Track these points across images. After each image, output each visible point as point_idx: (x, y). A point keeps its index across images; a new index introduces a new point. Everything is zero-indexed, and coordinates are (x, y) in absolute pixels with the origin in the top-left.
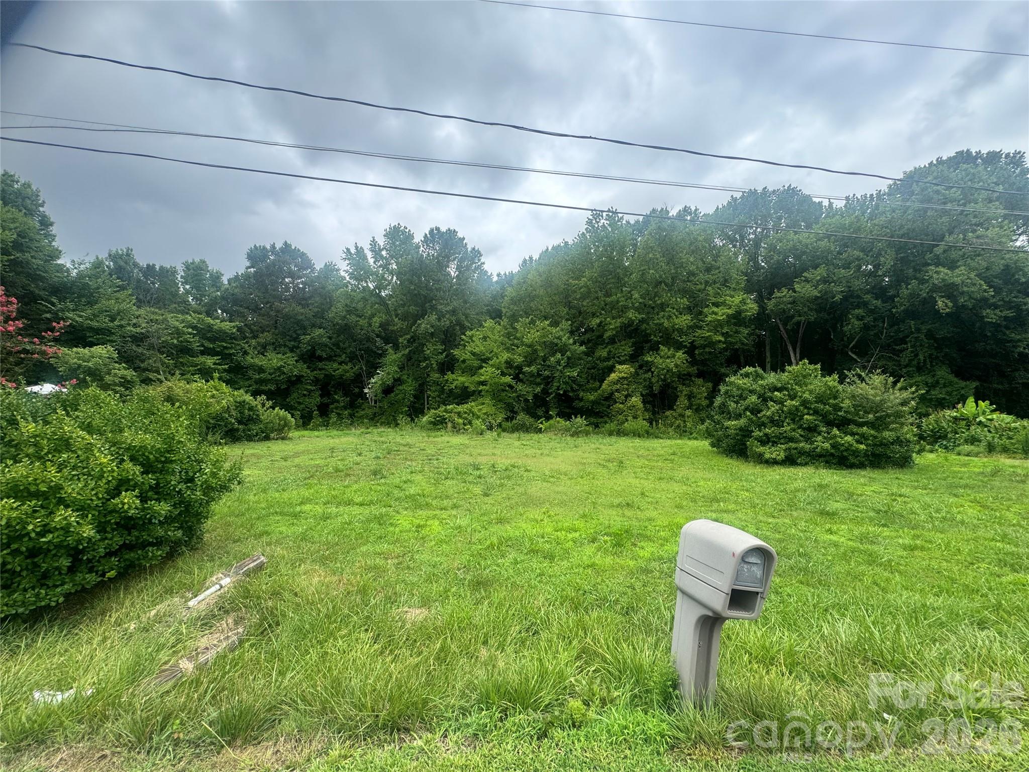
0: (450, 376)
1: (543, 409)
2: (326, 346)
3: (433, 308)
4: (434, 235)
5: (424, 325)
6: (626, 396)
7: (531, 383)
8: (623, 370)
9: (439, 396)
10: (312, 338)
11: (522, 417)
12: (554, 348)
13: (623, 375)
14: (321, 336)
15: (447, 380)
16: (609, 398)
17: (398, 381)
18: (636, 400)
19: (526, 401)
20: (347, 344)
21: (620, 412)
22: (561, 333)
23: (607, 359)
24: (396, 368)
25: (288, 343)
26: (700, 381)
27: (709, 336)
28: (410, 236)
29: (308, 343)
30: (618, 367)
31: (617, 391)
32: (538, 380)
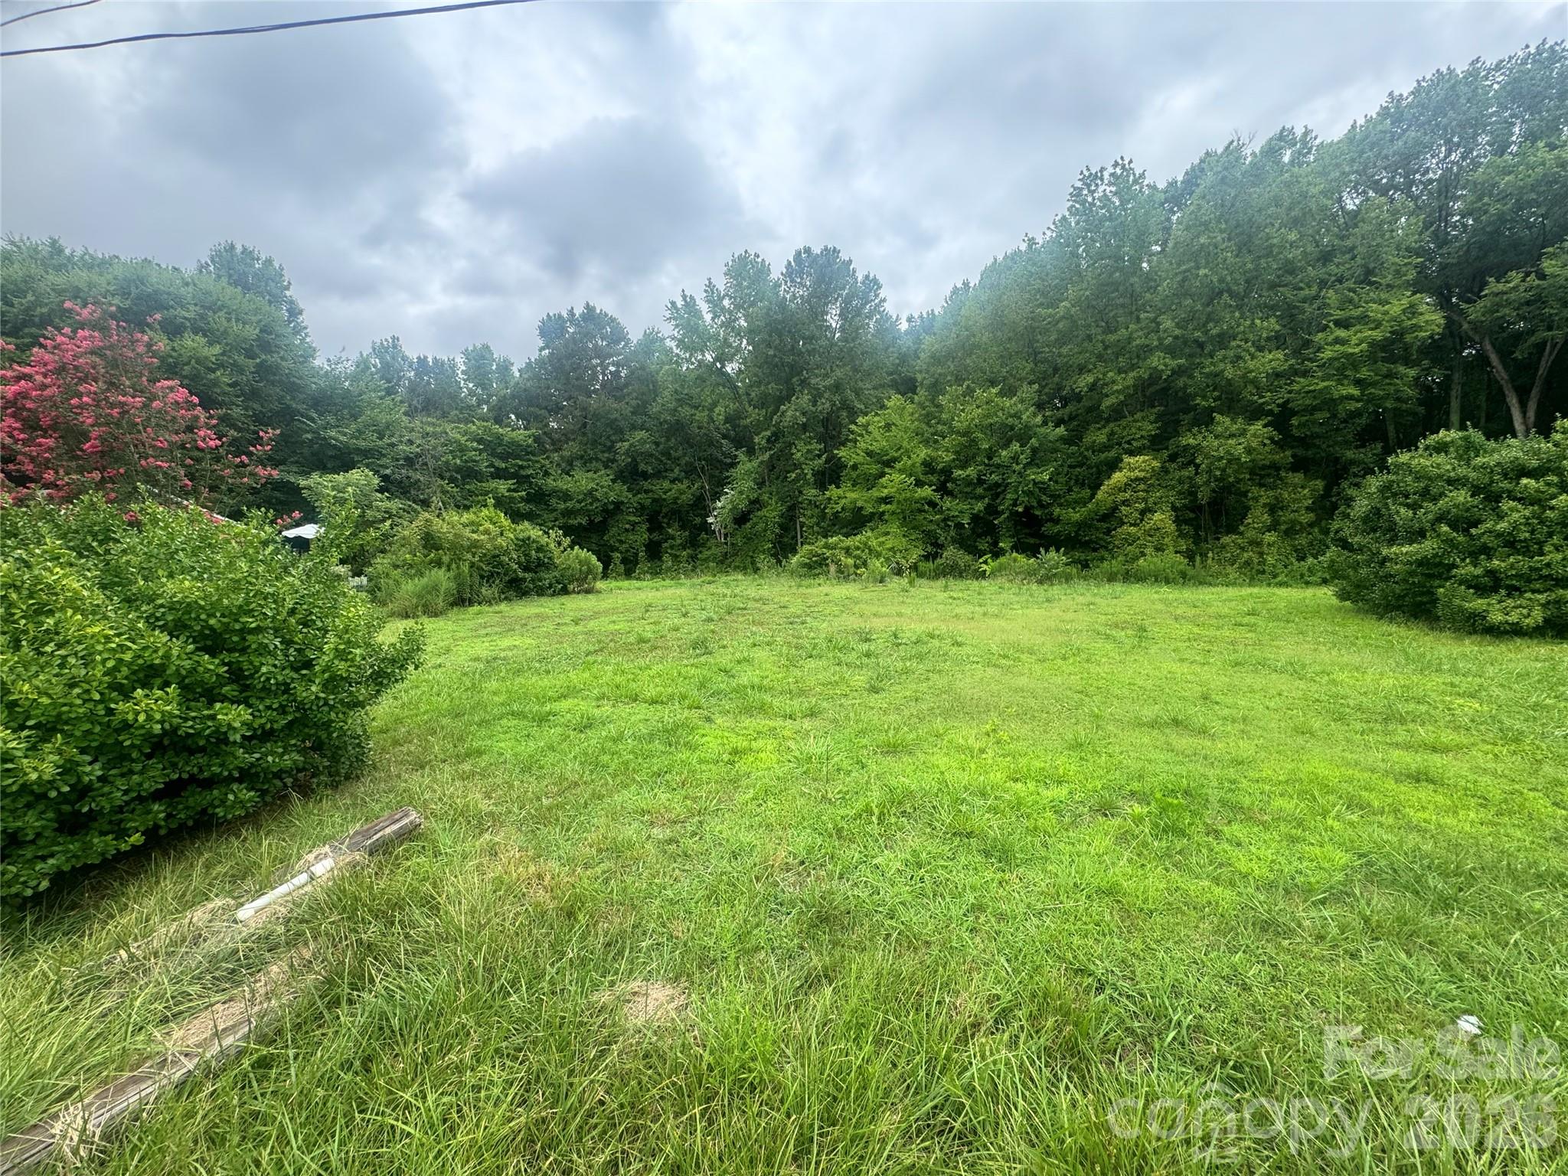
0: (833, 492)
1: (989, 539)
2: (651, 455)
3: (804, 383)
4: (803, 261)
5: (791, 413)
6: (1143, 513)
7: (967, 496)
8: (1138, 465)
9: (818, 524)
10: (631, 445)
11: (951, 553)
12: (1007, 434)
13: (1137, 473)
14: (643, 442)
15: (830, 499)
16: (1110, 517)
17: (756, 504)
18: (1162, 518)
19: (959, 526)
20: (680, 452)
21: (1131, 540)
22: (1020, 407)
23: (1106, 448)
24: (752, 484)
25: (600, 456)
26: (1297, 478)
27: (1326, 387)
28: (763, 270)
29: (627, 453)
30: (1128, 459)
31: (1125, 503)
32: (980, 491)
